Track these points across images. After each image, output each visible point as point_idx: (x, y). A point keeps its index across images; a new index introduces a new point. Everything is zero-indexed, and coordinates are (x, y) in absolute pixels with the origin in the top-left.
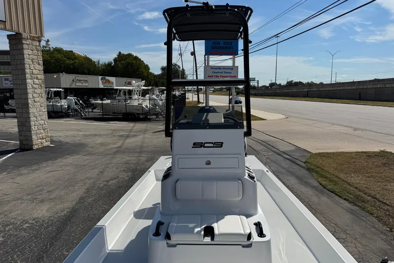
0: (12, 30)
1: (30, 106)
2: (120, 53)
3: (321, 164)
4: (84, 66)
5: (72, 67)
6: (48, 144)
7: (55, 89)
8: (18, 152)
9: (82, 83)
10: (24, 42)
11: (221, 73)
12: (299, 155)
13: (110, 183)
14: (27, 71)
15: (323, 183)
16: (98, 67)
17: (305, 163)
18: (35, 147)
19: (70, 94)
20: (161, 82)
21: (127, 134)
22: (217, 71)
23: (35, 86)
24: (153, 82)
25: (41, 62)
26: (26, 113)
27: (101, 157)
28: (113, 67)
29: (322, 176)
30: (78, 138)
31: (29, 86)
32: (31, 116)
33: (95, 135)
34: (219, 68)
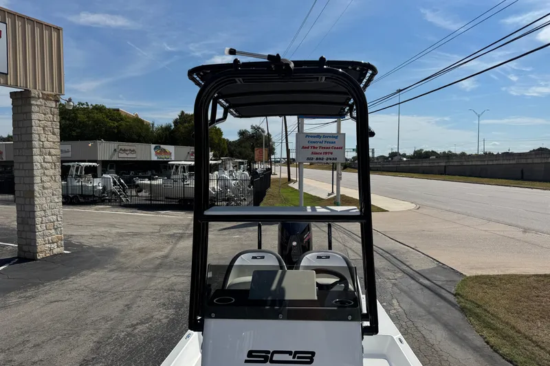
0: (16, 86)
1: (36, 194)
2: (183, 112)
3: (482, 299)
4: (133, 131)
5: (116, 131)
6: (61, 250)
7: (87, 164)
8: (14, 263)
9: (127, 154)
10: (33, 102)
11: (320, 142)
12: (444, 279)
13: (136, 331)
14: (36, 143)
15: (492, 340)
16: (152, 132)
17: (455, 295)
18: (40, 256)
19: (110, 169)
20: (238, 150)
21: (181, 231)
22: (314, 140)
23: (45, 165)
24: (227, 152)
25: (57, 131)
26: (30, 204)
27: (134, 275)
28: (173, 131)
29: (489, 326)
30: (109, 240)
31: (37, 166)
32: (37, 208)
33: (135, 234)
34: (318, 136)
